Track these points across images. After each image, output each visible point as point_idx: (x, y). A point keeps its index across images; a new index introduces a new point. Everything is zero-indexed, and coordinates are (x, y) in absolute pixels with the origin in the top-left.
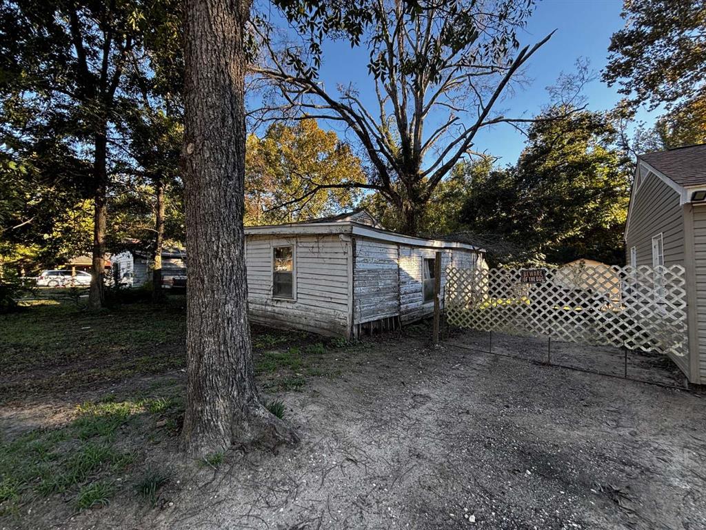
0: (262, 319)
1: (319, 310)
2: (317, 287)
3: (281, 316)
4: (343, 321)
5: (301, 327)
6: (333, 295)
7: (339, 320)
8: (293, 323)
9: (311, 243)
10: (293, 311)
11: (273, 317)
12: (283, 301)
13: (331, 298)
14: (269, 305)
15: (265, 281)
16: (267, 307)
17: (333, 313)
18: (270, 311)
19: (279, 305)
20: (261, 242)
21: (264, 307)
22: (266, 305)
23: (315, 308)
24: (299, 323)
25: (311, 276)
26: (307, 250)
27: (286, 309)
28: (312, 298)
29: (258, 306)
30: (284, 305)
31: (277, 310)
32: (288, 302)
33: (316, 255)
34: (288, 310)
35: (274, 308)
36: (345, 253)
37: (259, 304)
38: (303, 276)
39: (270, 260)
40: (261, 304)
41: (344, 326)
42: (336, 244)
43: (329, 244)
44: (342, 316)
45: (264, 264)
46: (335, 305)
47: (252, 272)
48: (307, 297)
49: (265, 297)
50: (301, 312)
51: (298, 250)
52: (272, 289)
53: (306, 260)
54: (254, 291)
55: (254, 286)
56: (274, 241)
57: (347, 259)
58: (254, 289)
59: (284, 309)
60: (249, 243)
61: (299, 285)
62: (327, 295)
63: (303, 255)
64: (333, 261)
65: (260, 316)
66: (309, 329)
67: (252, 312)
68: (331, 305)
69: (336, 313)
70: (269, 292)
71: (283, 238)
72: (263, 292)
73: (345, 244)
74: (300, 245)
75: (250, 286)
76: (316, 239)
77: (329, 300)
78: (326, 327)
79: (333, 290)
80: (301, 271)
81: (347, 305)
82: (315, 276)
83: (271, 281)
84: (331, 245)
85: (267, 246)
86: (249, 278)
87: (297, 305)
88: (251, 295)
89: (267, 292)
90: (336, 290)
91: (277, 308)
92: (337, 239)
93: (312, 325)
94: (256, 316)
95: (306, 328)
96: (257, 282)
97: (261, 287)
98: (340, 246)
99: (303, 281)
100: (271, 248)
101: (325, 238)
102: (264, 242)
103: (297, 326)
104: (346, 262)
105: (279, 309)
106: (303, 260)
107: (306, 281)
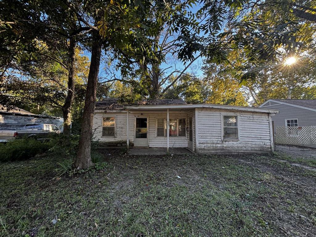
0: (213, 151)
1: (254, 143)
2: (253, 134)
3: (228, 148)
4: (267, 146)
5: (242, 151)
6: (262, 137)
7: (266, 146)
8: (237, 150)
9: (249, 115)
10: (238, 145)
11: (223, 149)
12: (229, 141)
13: (261, 138)
14: (219, 144)
15: (215, 132)
17: (262, 144)
18: (219, 147)
19: (227, 143)
20: (211, 112)
21: (215, 145)
22: (216, 144)
23: (252, 142)
25: (248, 129)
26: (247, 118)
27: (232, 145)
28: (249, 138)
29: (209, 145)
30: (230, 143)
31: (225, 146)
32: (233, 141)
33: (252, 120)
34: (234, 145)
35: (223, 145)
36: (267, 120)
37: (210, 144)
38: (244, 129)
39: (220, 121)
40: (212, 144)
41: (268, 148)
42: (262, 117)
43: (259, 116)
44: (268, 144)
45: (214, 123)
46: (263, 140)
47: (203, 128)
48: (246, 138)
49: (215, 140)
50: (242, 145)
51: (240, 118)
52: (222, 136)
53: (245, 122)
54: (205, 137)
55: (205, 135)
56: (223, 112)
57: (269, 123)
58: (206, 136)
59: (230, 145)
60: (200, 112)
61: (241, 133)
62: (259, 136)
63: (243, 120)
64: (261, 123)
65: (211, 150)
66: (248, 151)
67: (203, 148)
68: (261, 140)
69: (264, 143)
70: (219, 137)
71: (231, 111)
72: (214, 137)
73: (267, 117)
74: (241, 115)
75: (201, 135)
76: (252, 114)
77: (260, 138)
78: (258, 150)
79: (262, 134)
80: (242, 127)
81: (270, 140)
82: (251, 129)
83: (221, 132)
84: (260, 117)
85: (218, 115)
86: (200, 130)
87: (240, 142)
88: (203, 139)
89: (217, 137)
90: (264, 134)
91: (226, 144)
92: (263, 115)
93: (250, 150)
94: (208, 150)
95: (246, 152)
96: (208, 133)
97: (212, 135)
98: (265, 117)
99: (244, 131)
100: (222, 115)
101: (257, 114)
102: (214, 112)
103: (240, 151)
104: (268, 124)
105: (227, 145)
106: (243, 122)
107: (245, 131)
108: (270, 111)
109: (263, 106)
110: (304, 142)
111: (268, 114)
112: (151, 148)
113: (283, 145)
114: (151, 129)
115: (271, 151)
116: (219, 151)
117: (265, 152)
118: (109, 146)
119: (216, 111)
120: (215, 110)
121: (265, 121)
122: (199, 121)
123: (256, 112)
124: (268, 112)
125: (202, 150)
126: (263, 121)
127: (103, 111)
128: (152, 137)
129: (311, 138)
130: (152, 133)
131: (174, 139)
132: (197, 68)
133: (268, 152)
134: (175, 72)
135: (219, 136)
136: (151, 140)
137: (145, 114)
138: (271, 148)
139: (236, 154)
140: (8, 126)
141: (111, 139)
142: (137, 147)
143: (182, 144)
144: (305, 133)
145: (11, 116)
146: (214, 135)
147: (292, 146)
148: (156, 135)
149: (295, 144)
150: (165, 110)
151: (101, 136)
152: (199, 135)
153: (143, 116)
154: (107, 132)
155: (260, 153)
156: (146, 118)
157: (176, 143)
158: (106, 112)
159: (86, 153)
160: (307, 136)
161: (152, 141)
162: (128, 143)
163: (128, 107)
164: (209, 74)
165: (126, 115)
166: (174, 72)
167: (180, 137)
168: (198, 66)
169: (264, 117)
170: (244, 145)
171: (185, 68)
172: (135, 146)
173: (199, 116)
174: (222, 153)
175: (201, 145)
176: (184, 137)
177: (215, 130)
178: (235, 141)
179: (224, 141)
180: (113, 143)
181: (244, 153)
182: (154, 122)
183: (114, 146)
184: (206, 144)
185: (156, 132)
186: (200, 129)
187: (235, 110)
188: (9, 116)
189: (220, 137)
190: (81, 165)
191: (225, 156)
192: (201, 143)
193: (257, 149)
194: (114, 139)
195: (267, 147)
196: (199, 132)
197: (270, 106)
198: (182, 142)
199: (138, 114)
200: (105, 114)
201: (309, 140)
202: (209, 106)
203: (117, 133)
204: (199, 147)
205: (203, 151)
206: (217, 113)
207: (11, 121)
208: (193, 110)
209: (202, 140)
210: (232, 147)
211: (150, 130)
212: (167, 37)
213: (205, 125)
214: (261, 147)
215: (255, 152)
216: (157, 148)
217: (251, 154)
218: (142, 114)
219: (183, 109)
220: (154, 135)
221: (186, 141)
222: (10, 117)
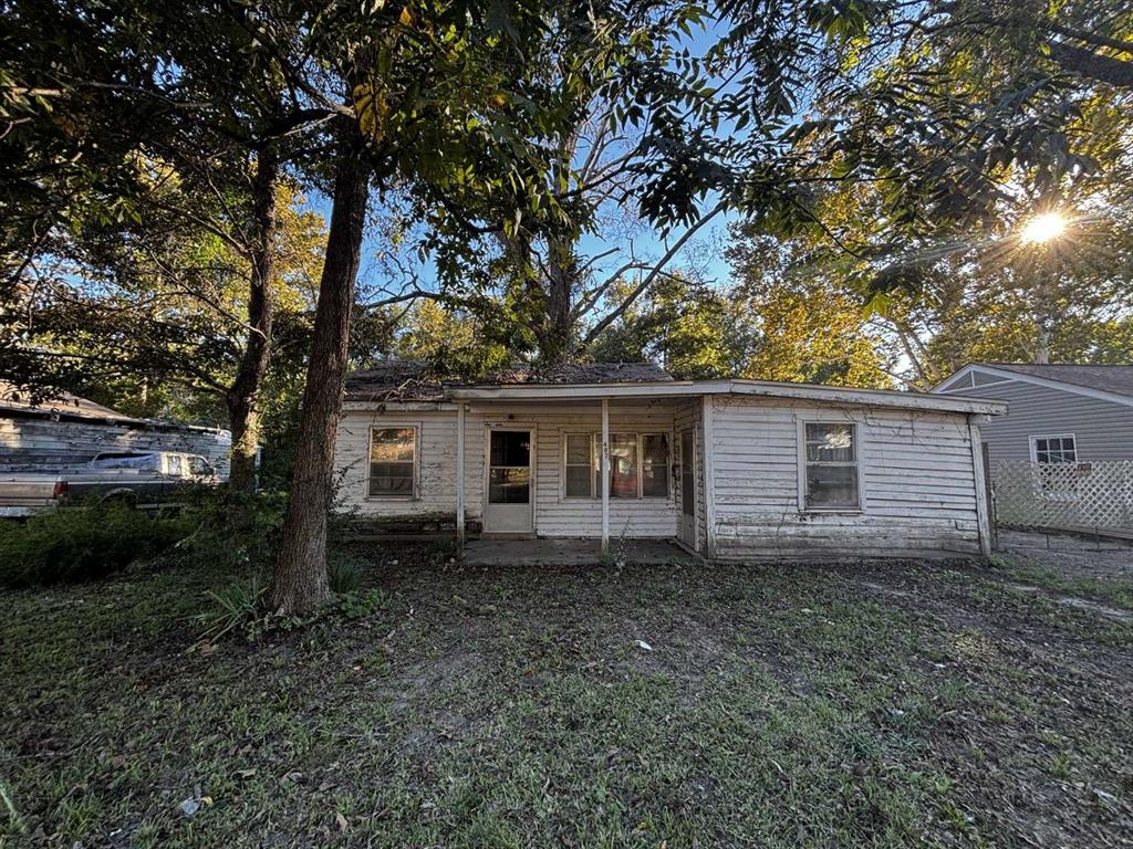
0: (769, 552)
1: (918, 522)
2: (912, 489)
3: (823, 540)
4: (967, 533)
5: (874, 552)
6: (946, 499)
7: (960, 533)
8: (855, 548)
9: (897, 421)
10: (857, 528)
11: (804, 545)
12: (827, 515)
13: (942, 503)
14: (789, 524)
15: (776, 481)
16: (782, 529)
17: (947, 524)
18: (790, 536)
19: (818, 521)
20: (761, 410)
21: (775, 529)
22: (780, 525)
23: (909, 520)
24: (870, 548)
25: (897, 472)
26: (890, 431)
27: (838, 528)
28: (902, 504)
29: (755, 529)
30: (830, 520)
31: (811, 531)
32: (840, 514)
33: (909, 440)
34: (843, 529)
35: (806, 529)
36: (965, 439)
37: (757, 525)
38: (879, 471)
39: (792, 443)
40: (764, 524)
41: (969, 540)
42: (947, 427)
43: (933, 426)
44: (967, 527)
45: (774, 451)
46: (949, 512)
47: (731, 466)
48: (888, 504)
49: (775, 511)
50: (874, 529)
51: (867, 430)
52: (801, 495)
53: (885, 447)
54: (741, 501)
55: (739, 492)
56: (804, 411)
57: (971, 448)
58: (742, 497)
59: (832, 528)
60: (721, 409)
61: (869, 486)
62: (936, 498)
63: (878, 438)
64: (942, 450)
65: (761, 547)
66: (896, 553)
67: (733, 542)
68: (943, 513)
69: (953, 524)
70: (791, 501)
71: (832, 408)
72: (771, 501)
73: (964, 428)
74: (870, 422)
75: (724, 492)
76: (908, 417)
77: (939, 506)
78: (932, 546)
79: (946, 491)
80: (873, 463)
81: (976, 511)
82: (906, 472)
83: (797, 481)
84: (938, 426)
85: (784, 419)
86: (723, 475)
87: (866, 518)
88: (731, 508)
89: (784, 501)
90: (952, 491)
91: (814, 527)
92: (950, 419)
93: (903, 546)
94: (750, 547)
95: (889, 553)
96: (749, 484)
97: (764, 493)
98: (955, 430)
99: (879, 479)
100: (799, 423)
101: (927, 417)
102: (771, 410)
103: (867, 552)
104: (968, 452)
105: (818, 528)
106: (877, 447)
107: (885, 479)
108: (973, 405)
109: (947, 389)
110: (1101, 519)
111: (968, 419)
112: (543, 538)
113: (1022, 529)
114: (545, 470)
115: (980, 554)
116: (792, 551)
117: (959, 556)
118: (394, 531)
119: (778, 406)
120: (775, 402)
121: (955, 443)
122: (715, 441)
123: (925, 411)
124: (968, 410)
125: (729, 547)
126: (949, 443)
127: (374, 406)
128: (548, 499)
129: (1124, 507)
130: (548, 485)
131: (626, 507)
132: (710, 253)
133: (969, 556)
134: (630, 266)
135: (789, 498)
136: (545, 510)
137: (525, 415)
138: (979, 540)
139: (851, 560)
140: (34, 459)
141: (398, 506)
142: (493, 537)
143: (655, 526)
144: (1102, 486)
145: (46, 424)
146: (773, 493)
147: (1057, 532)
148: (562, 493)
149: (1068, 527)
150: (596, 402)
151: (366, 494)
152: (718, 492)
153: (515, 424)
154: (386, 483)
155: (939, 557)
156: (525, 430)
157: (635, 520)
158: (382, 411)
159: (311, 556)
160: (1112, 499)
161: (548, 513)
162: (461, 519)
163: (461, 393)
164: (751, 273)
165: (453, 419)
166: (625, 268)
167: (649, 500)
168: (712, 247)
169: (954, 427)
170: (882, 530)
171: (666, 253)
172: (486, 530)
173: (718, 425)
174: (800, 557)
175: (726, 527)
176: (665, 501)
177: (775, 476)
178: (848, 515)
179: (808, 514)
180: (406, 522)
181: (882, 558)
182: (556, 446)
183: (409, 531)
184: (742, 524)
185: (562, 485)
186: (720, 471)
187: (846, 402)
188: (38, 424)
189: (794, 501)
190: (289, 599)
191: (813, 569)
192: (725, 520)
193: (931, 544)
194: (410, 505)
195: (966, 535)
196: (719, 483)
197: (974, 387)
198: (655, 519)
199: (498, 415)
200: (379, 418)
201: (1117, 511)
202: (755, 388)
203: (424, 485)
204: (719, 537)
205: (731, 551)
206: (781, 415)
207: (47, 442)
208: (696, 401)
209: (730, 512)
210: (838, 536)
211: (540, 473)
212: (603, 146)
213: (738, 458)
214: (944, 538)
215: (924, 553)
216: (565, 538)
217: (908, 563)
218: (511, 417)
219: (659, 400)
220: (555, 493)
221: (669, 513)
222: (44, 429)
